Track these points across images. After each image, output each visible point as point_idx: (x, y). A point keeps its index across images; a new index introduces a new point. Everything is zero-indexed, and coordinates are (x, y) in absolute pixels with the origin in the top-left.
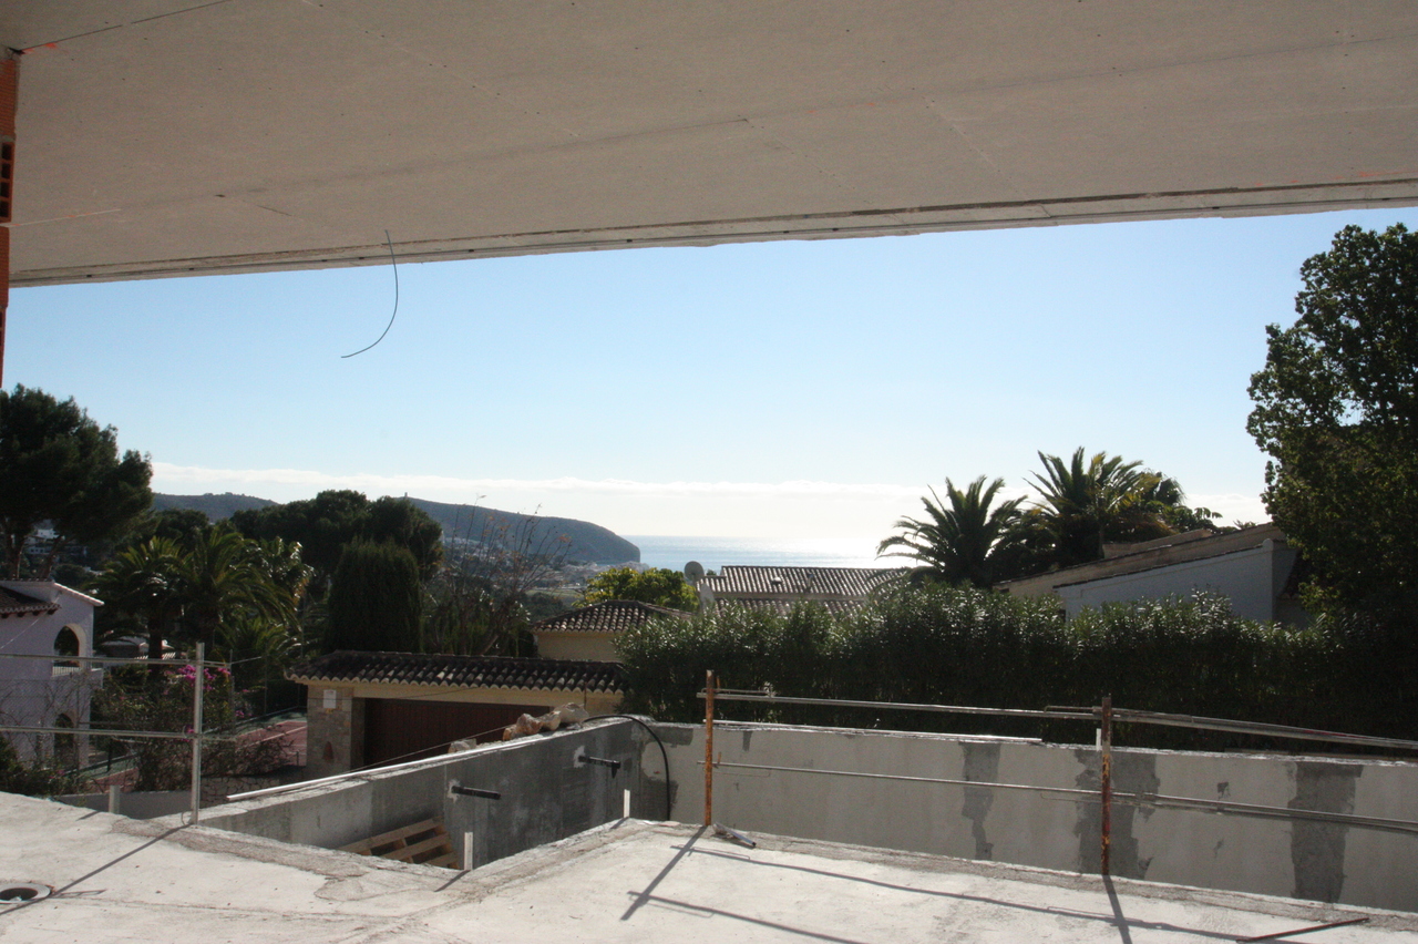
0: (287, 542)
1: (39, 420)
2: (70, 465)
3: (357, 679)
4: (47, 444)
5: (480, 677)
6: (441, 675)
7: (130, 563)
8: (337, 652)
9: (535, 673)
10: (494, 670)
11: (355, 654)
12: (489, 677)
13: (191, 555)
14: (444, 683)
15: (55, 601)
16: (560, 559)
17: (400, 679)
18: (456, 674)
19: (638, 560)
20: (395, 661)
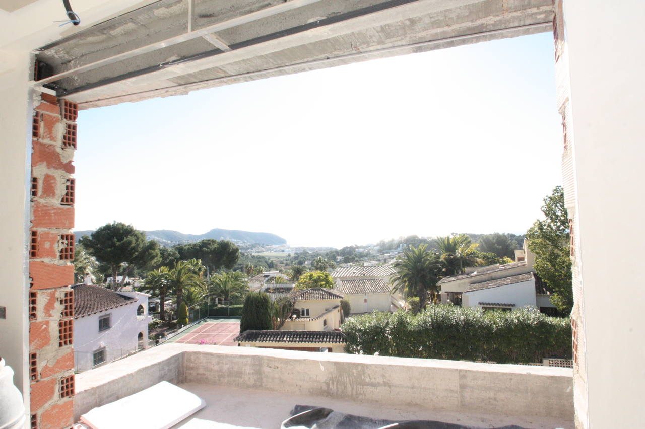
0: (197, 260)
1: (121, 231)
2: (133, 245)
3: (257, 341)
4: (125, 239)
5: (298, 339)
6: (285, 339)
7: (155, 276)
8: (248, 331)
9: (315, 337)
10: (302, 336)
11: (254, 331)
12: (301, 339)
13: (172, 271)
14: (287, 342)
15: (137, 298)
16: (263, 244)
17: (272, 341)
18: (290, 338)
19: (286, 243)
20: (268, 334)
